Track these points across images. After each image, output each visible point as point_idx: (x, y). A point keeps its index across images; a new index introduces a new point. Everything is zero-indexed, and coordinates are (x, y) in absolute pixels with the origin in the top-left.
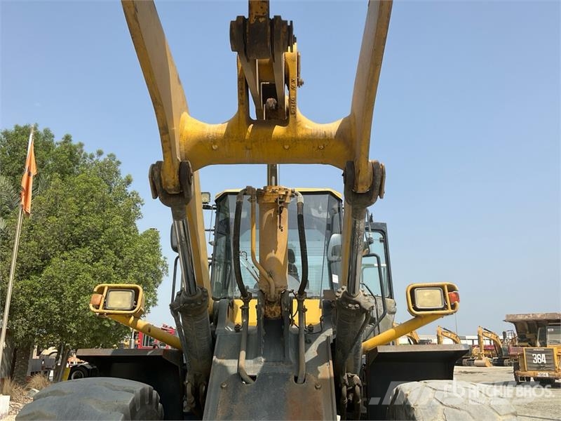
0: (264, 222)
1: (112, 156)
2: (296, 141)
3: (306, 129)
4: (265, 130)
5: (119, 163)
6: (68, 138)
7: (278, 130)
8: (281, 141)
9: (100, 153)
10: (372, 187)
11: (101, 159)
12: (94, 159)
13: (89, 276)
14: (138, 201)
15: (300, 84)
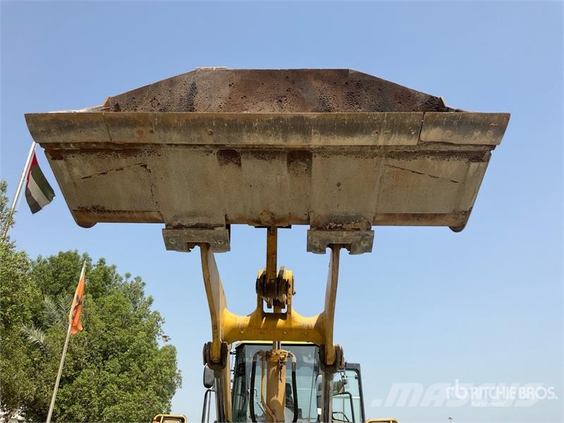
0: (270, 376)
1: (138, 279)
2: (291, 330)
3: (297, 322)
4: (272, 322)
5: (144, 284)
6: (102, 261)
7: (280, 322)
8: (282, 329)
9: (128, 276)
10: (336, 361)
11: (129, 281)
12: (123, 281)
13: (115, 387)
14: (159, 319)
15: (294, 293)
